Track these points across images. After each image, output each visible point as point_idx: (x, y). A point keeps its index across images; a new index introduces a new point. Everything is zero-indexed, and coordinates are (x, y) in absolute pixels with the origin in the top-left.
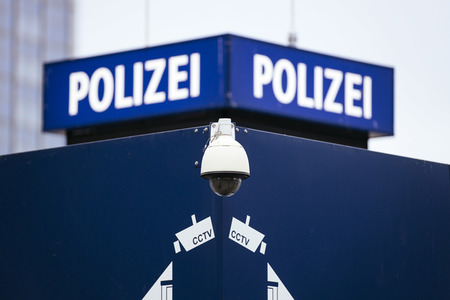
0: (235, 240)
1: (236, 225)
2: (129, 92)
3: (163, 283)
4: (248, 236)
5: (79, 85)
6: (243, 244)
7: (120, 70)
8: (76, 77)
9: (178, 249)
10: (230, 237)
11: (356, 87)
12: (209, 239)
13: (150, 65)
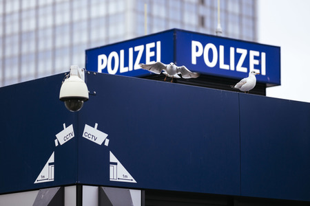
0: (87, 137)
1: (88, 128)
2: (126, 65)
3: (50, 164)
4: (96, 135)
5: (102, 60)
6: (93, 140)
7: (122, 52)
8: (101, 57)
9: (57, 144)
10: (84, 136)
11: (256, 58)
12: (72, 137)
13: (137, 48)
